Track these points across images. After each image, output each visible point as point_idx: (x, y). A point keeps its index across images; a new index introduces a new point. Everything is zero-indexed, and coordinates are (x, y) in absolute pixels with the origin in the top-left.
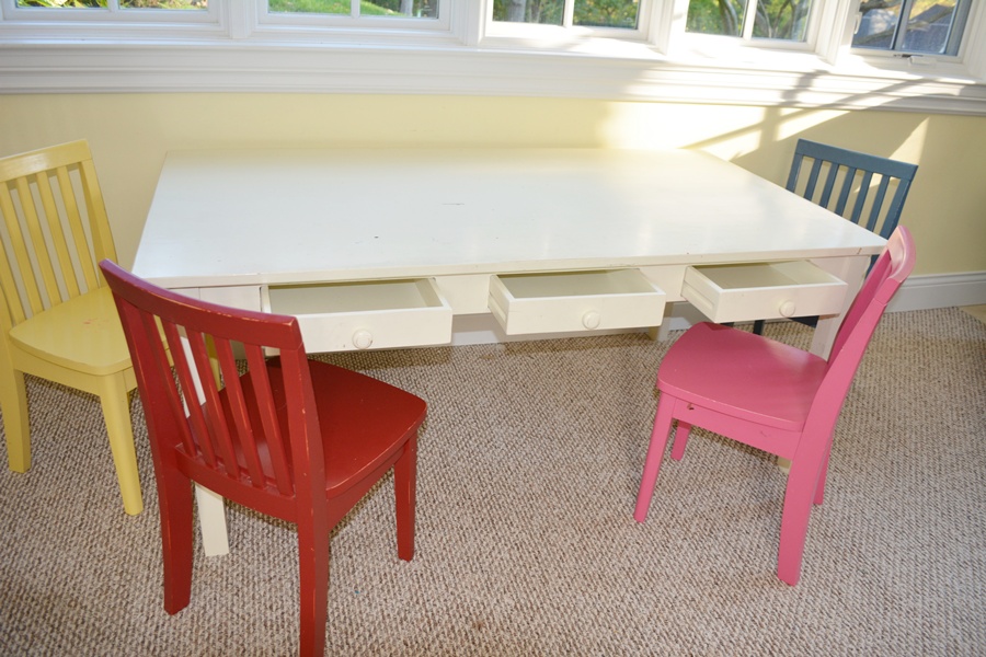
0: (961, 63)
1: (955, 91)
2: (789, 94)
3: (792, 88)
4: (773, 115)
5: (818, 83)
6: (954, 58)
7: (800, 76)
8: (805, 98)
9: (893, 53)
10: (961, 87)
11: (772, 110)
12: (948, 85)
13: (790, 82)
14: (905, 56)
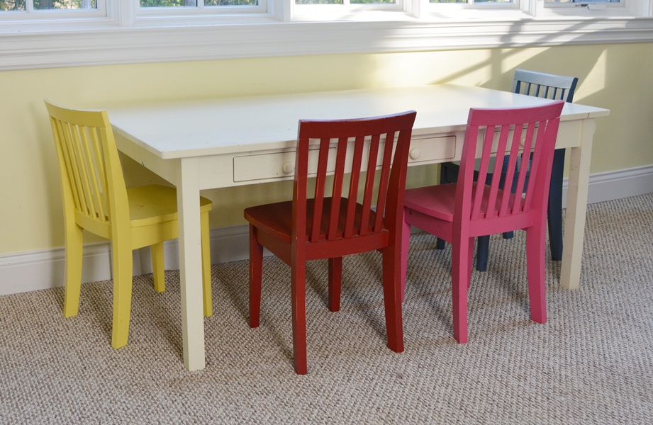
1: (621, 25)
2: (503, 37)
3: (508, 33)
4: (497, 54)
5: (527, 28)
7: (511, 24)
8: (519, 40)
9: (574, 4)
10: (627, 22)
11: (495, 50)
13: (504, 30)
14: (583, 5)
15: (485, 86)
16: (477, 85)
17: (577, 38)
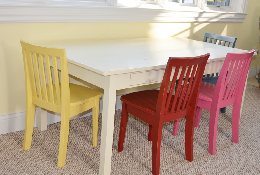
0: (230, 8)
1: (233, 16)
2: (196, 19)
3: (198, 17)
4: (193, 25)
5: (204, 15)
6: (228, 7)
7: (199, 13)
8: (200, 20)
9: (214, 6)
10: (235, 14)
11: (192, 23)
12: (231, 14)
13: (197, 15)
14: (218, 7)
15: (188, 38)
16: (185, 38)
17: (219, 20)
